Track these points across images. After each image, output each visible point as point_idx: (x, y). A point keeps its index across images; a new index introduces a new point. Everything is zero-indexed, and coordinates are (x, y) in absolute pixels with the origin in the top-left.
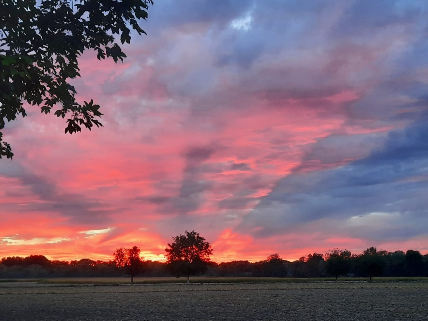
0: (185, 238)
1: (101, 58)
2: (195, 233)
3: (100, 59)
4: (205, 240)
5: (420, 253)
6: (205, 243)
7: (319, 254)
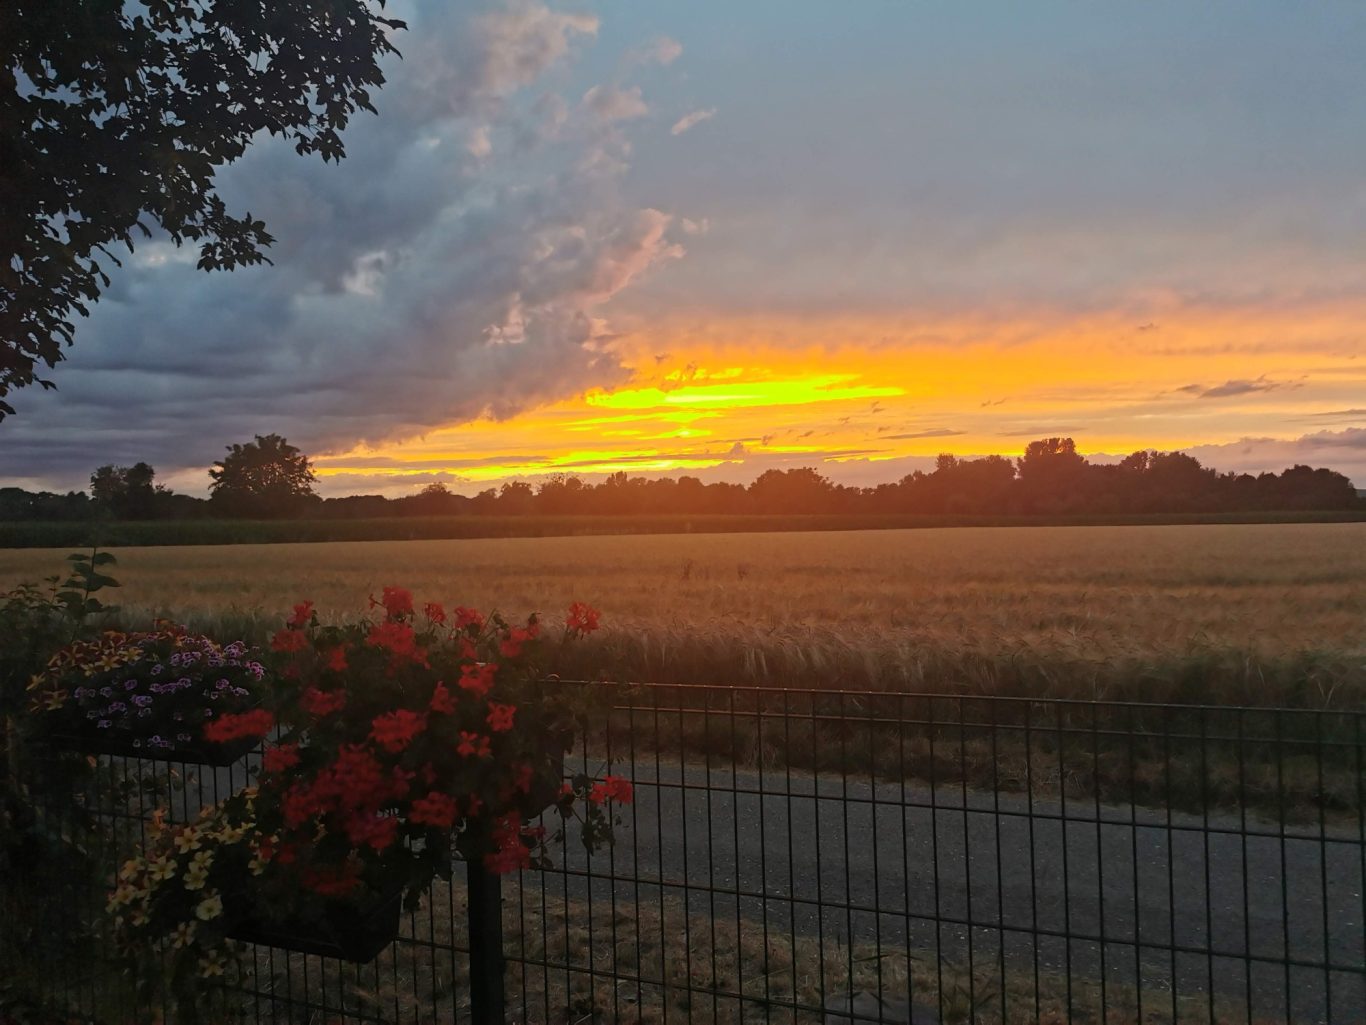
0: (254, 448)
1: (304, 153)
2: (278, 438)
3: (301, 154)
4: (298, 451)
5: (701, 481)
6: (299, 458)
7: (523, 484)
